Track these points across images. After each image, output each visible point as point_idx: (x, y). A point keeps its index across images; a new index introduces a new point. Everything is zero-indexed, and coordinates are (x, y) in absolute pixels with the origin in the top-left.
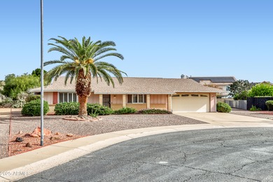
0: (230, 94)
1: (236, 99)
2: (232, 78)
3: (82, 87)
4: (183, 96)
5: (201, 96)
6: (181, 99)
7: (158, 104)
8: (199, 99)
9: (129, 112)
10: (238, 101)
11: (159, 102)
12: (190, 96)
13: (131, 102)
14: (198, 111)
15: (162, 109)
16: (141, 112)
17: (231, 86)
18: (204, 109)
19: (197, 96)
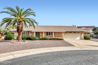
0: (93, 32)
1: (95, 34)
2: (94, 26)
3: (19, 29)
4: (69, 33)
5: (77, 33)
6: (68, 34)
7: (59, 36)
8: (77, 34)
9: (45, 39)
10: (95, 35)
11: (59, 35)
12: (72, 33)
13: (48, 35)
14: (76, 39)
15: (59, 38)
16: (50, 39)
17: (93, 29)
18: (78, 38)
19: (76, 33)
